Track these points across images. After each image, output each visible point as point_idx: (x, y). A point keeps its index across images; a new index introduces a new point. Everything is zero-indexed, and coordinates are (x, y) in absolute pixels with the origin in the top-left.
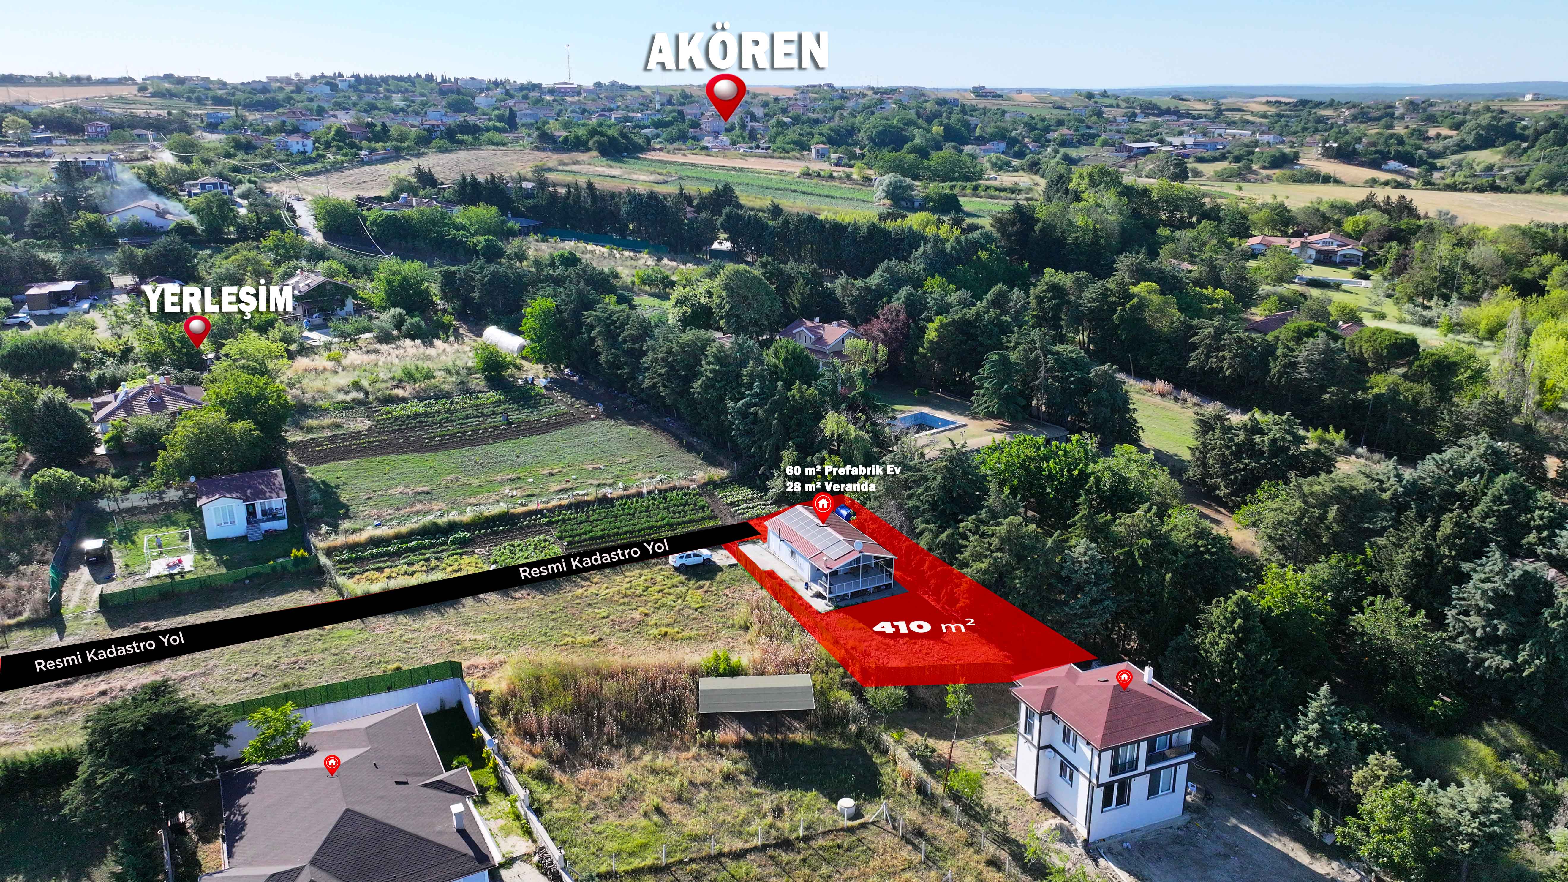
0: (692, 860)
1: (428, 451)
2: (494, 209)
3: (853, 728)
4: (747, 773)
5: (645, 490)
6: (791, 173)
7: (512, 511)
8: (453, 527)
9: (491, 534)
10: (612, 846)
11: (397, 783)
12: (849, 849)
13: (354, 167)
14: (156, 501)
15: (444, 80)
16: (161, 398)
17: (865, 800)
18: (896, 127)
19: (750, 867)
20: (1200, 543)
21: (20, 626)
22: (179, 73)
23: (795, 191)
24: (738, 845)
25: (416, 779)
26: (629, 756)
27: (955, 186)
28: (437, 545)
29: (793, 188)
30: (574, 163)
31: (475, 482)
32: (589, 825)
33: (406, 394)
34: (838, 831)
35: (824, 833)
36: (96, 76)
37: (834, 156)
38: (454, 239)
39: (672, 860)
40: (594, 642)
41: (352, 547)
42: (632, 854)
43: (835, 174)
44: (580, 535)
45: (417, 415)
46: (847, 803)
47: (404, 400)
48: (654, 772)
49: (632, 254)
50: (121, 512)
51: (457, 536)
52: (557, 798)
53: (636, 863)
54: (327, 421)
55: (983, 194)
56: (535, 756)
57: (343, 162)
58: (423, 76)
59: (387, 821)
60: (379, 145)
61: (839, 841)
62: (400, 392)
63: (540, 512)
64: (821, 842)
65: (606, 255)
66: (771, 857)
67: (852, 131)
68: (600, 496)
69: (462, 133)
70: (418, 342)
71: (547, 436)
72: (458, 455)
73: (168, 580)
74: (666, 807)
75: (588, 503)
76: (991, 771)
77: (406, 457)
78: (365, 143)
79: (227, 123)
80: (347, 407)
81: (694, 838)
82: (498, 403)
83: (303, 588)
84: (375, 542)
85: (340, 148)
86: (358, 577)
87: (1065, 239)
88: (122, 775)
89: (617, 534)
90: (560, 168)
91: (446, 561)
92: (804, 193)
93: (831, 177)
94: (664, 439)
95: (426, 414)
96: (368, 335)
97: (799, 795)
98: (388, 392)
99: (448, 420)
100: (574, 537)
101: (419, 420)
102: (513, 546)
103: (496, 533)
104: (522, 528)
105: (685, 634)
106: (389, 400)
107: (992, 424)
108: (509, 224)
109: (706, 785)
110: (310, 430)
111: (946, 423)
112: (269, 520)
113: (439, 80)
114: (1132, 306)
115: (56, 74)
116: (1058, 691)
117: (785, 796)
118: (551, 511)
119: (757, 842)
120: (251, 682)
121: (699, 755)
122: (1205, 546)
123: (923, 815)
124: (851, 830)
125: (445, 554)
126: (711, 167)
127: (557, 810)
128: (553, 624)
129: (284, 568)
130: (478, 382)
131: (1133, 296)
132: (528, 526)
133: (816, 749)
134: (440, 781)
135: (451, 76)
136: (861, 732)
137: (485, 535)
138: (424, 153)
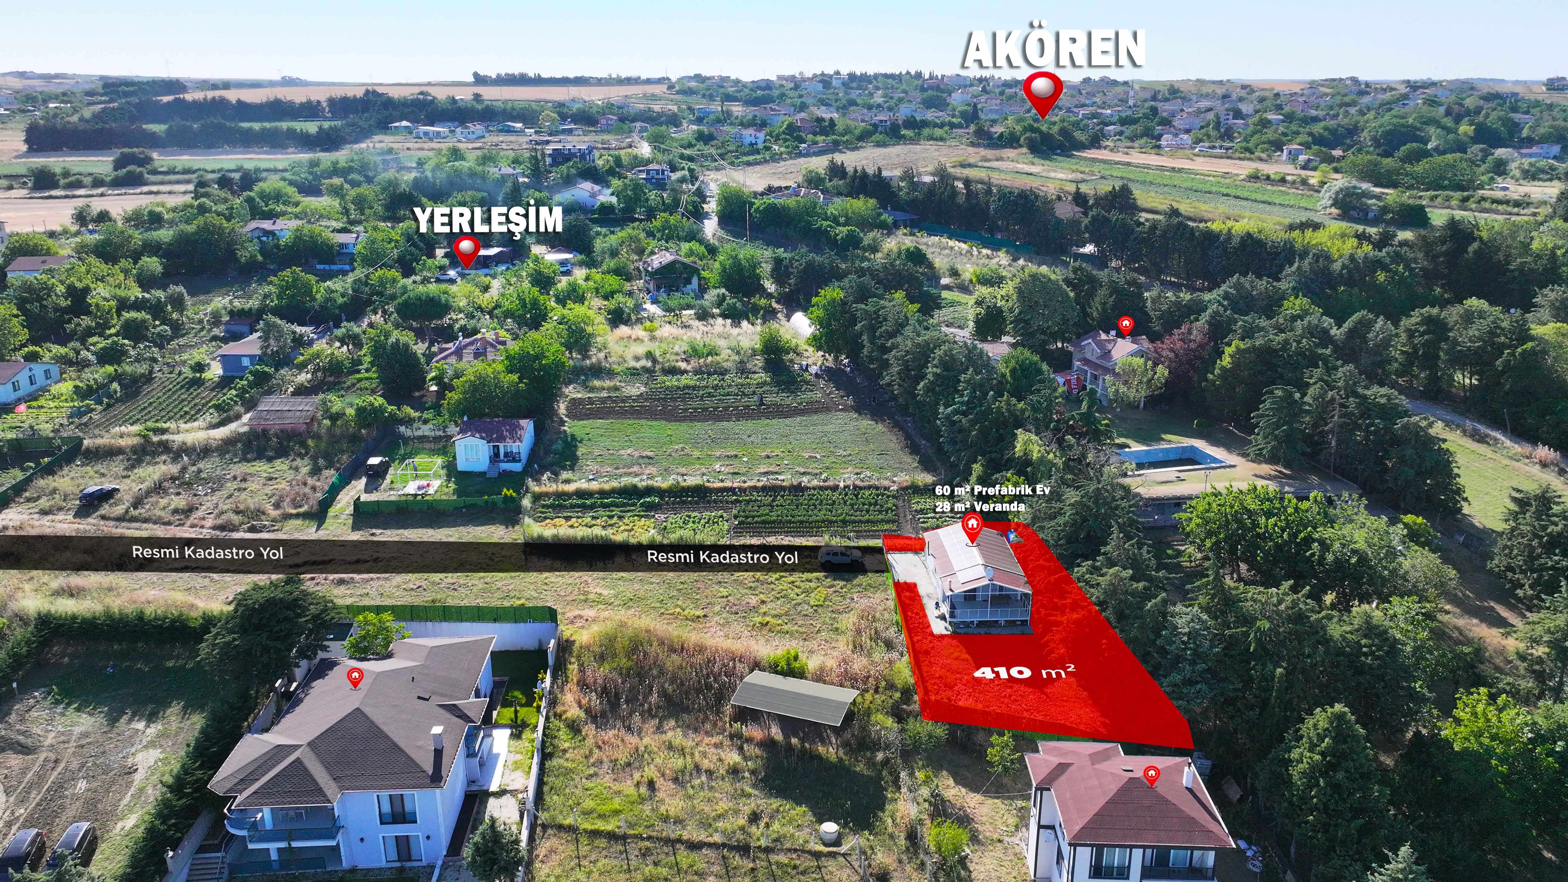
0: (649, 838)
1: (679, 421)
2: (872, 202)
3: (880, 756)
4: (753, 772)
5: (842, 485)
6: (1237, 175)
7: (707, 484)
8: (649, 491)
9: (678, 503)
10: (589, 804)
11: (419, 698)
12: (803, 873)
13: (791, 158)
14: (441, 433)
15: (931, 77)
16: (485, 349)
17: (851, 829)
18: (1412, 126)
19: (699, 860)
20: (1363, 642)
21: (298, 516)
22: (705, 73)
23: (1227, 195)
24: (701, 836)
25: (439, 698)
26: (658, 728)
27: (1436, 197)
28: (629, 505)
29: (1225, 191)
30: (997, 160)
31: (697, 454)
32: (584, 780)
33: (689, 368)
34: (803, 851)
35: (789, 850)
36: (644, 77)
37: (1302, 158)
38: (820, 228)
39: (631, 832)
40: (699, 617)
41: (560, 495)
42: (601, 816)
43: (1289, 178)
44: (754, 517)
45: (687, 387)
46: (830, 828)
47: (685, 372)
48: (670, 747)
49: (989, 252)
50: (414, 438)
51: (648, 500)
52: (574, 749)
53: (601, 825)
54: (608, 383)
55: (1473, 206)
56: (580, 707)
57: (782, 154)
58: (913, 73)
59: (382, 727)
60: (820, 138)
61: (798, 862)
62: (683, 365)
63: (731, 490)
64: (783, 858)
65: (964, 252)
66: (724, 857)
67: (1353, 131)
68: (795, 483)
69: (906, 128)
70: (729, 321)
71: (788, 421)
72: (701, 428)
73: (412, 498)
74: (660, 783)
75: (783, 488)
76: (1007, 839)
77: (654, 423)
78: (810, 136)
79: (712, 117)
80: (634, 373)
81: (665, 819)
82: (765, 383)
83: (501, 523)
84: (581, 494)
85: (786, 140)
86: (548, 521)
87: (1508, 264)
88: (234, 639)
89: (790, 522)
90: (980, 164)
91: (626, 521)
92: (1237, 197)
93: (1283, 181)
94: (894, 438)
95: (694, 388)
96: (692, 312)
97: (788, 807)
98: (673, 364)
99: (710, 395)
100: (747, 517)
101: (686, 392)
102: (689, 517)
103: (684, 502)
104: (709, 502)
105: (786, 627)
106: (673, 371)
107: (1266, 469)
108: (883, 217)
109: (710, 773)
110: (592, 389)
111: (1215, 460)
112: (508, 461)
113: (927, 77)
114: (1525, 351)
115: (614, 76)
116: (1071, 769)
117: (775, 803)
118: (743, 490)
119: (717, 838)
120: (413, 593)
121: (721, 743)
122: (1370, 646)
123: (900, 861)
124: (817, 855)
125: (629, 514)
126: (1148, 167)
127: (567, 760)
128: (675, 593)
129: (494, 503)
130: (759, 362)
131: (1532, 338)
132: (715, 502)
133: (838, 768)
134: (454, 705)
135: (939, 73)
136: (886, 762)
137: (673, 503)
138: (861, 147)
